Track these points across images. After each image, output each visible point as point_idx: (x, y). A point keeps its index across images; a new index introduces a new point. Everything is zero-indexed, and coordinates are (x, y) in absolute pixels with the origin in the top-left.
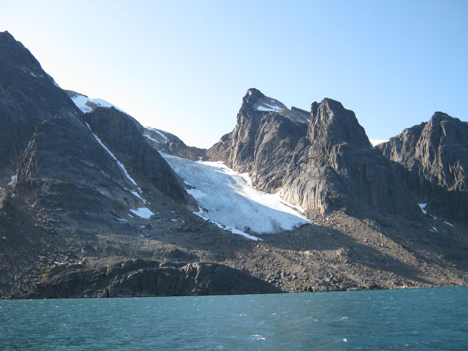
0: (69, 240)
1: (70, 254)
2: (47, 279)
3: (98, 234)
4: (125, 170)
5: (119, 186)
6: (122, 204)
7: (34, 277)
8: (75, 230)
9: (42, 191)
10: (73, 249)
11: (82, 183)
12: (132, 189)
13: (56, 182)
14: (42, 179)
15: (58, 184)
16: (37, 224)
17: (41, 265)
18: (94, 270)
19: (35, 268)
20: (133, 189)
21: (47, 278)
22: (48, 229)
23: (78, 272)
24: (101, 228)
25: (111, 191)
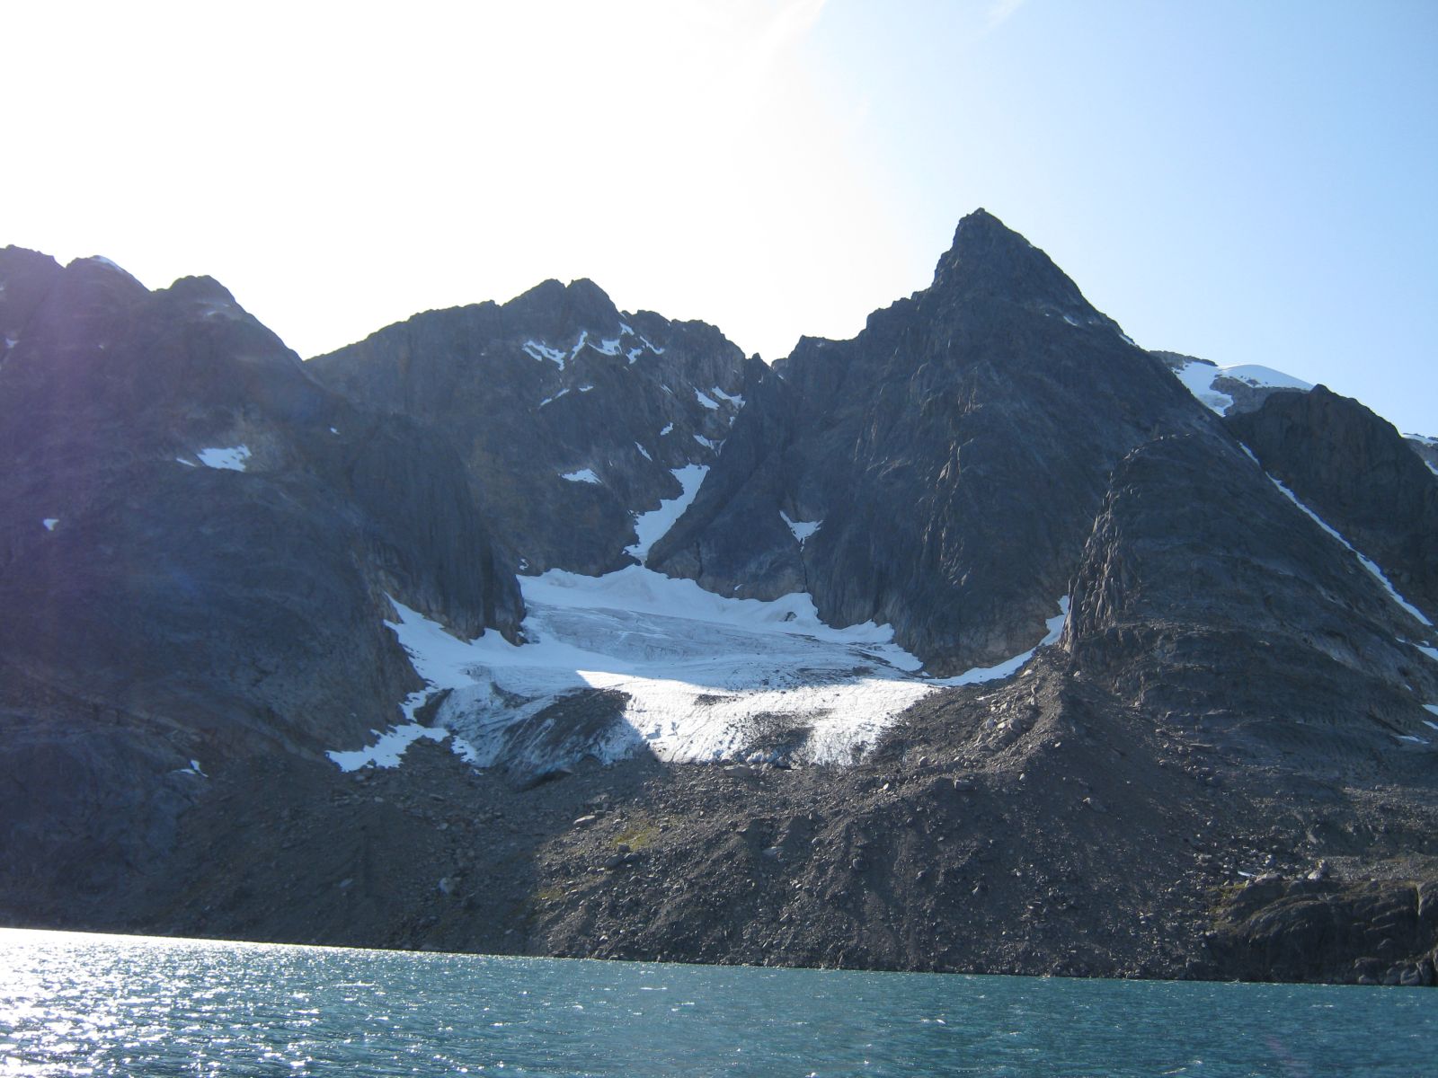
0: (1264, 804)
1: (1275, 847)
2: (1230, 922)
3: (1346, 784)
4: (1384, 580)
5: (1378, 631)
6: (1397, 687)
7: (1191, 917)
8: (1276, 773)
9: (1156, 659)
10: (1279, 832)
11: (1268, 631)
12: (1418, 640)
13: (1193, 630)
14: (1148, 623)
15: (1201, 635)
16: (1162, 758)
17: (1203, 881)
18: (1376, 899)
19: (1190, 890)
20: (1421, 638)
21: (1230, 918)
22: (1197, 771)
23: (1325, 904)
24: (1351, 766)
25: (1356, 650)
